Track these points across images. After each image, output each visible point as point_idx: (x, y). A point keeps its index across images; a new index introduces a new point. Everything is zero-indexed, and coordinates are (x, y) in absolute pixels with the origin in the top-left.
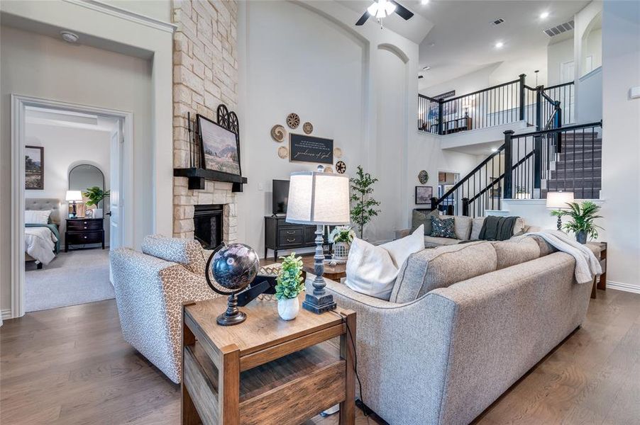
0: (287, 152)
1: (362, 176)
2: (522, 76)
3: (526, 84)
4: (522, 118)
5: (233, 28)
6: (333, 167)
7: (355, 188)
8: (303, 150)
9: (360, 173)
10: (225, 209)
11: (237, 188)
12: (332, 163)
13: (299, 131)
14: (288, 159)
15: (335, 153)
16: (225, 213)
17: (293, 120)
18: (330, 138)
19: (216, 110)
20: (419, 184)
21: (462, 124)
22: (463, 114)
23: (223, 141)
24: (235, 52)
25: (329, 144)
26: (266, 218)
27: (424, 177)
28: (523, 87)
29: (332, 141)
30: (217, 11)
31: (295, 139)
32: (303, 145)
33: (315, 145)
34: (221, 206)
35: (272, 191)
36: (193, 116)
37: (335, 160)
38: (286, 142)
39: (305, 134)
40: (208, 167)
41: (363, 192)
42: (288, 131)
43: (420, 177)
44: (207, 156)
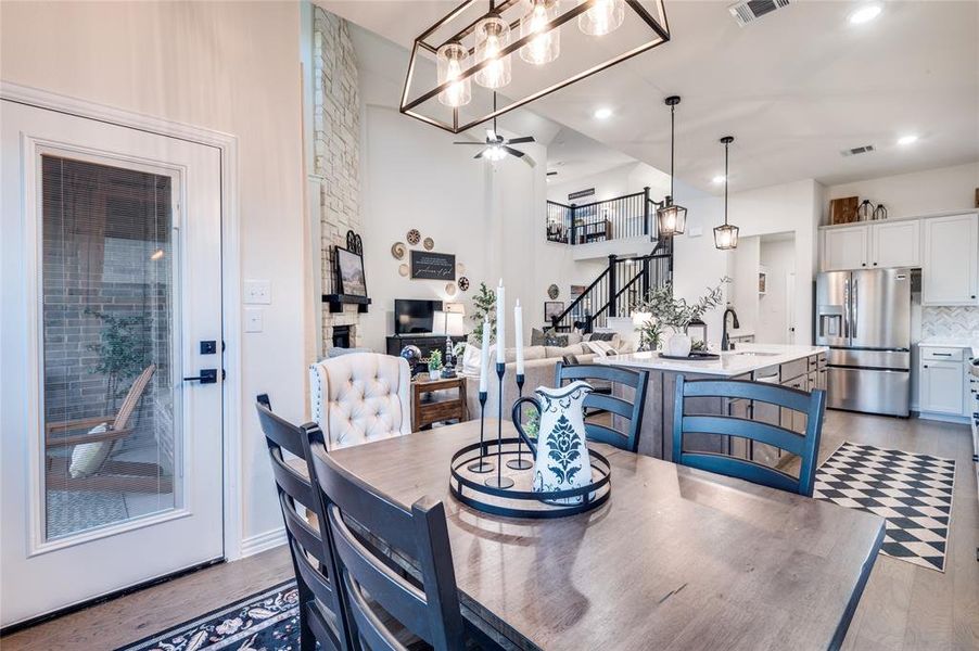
0: (407, 270)
1: (485, 294)
2: (647, 189)
3: (650, 198)
4: (646, 233)
5: (357, 152)
6: (456, 283)
7: (478, 306)
8: (424, 267)
9: (484, 290)
10: (352, 329)
11: (363, 309)
12: (454, 279)
13: (420, 247)
14: (409, 276)
15: (457, 268)
16: (351, 334)
17: (414, 236)
18: (452, 253)
19: (345, 236)
20: (549, 299)
21: (601, 229)
22: (602, 218)
23: (352, 266)
24: (358, 177)
25: (451, 259)
26: (388, 339)
27: (554, 292)
28: (647, 200)
29: (454, 257)
30: (344, 142)
31: (415, 255)
32: (425, 261)
33: (437, 262)
34: (348, 327)
35: (393, 310)
36: (333, 248)
37: (458, 277)
38: (407, 260)
39: (426, 250)
40: (346, 293)
41: (487, 309)
42: (409, 247)
43: (549, 292)
44: (344, 283)
